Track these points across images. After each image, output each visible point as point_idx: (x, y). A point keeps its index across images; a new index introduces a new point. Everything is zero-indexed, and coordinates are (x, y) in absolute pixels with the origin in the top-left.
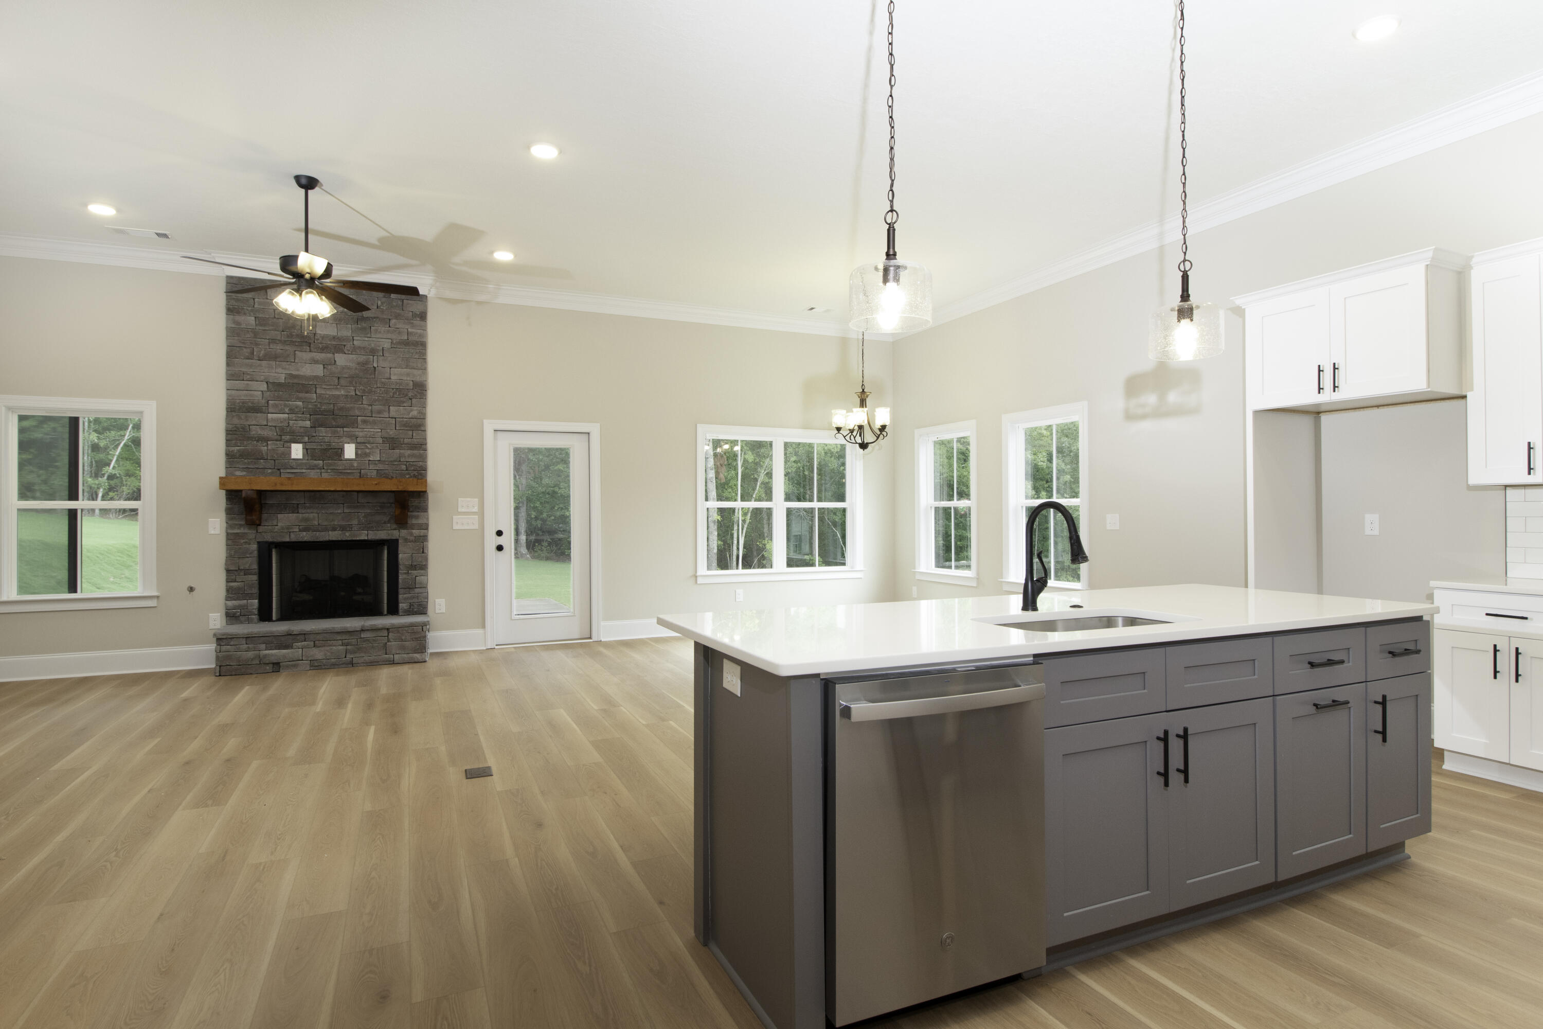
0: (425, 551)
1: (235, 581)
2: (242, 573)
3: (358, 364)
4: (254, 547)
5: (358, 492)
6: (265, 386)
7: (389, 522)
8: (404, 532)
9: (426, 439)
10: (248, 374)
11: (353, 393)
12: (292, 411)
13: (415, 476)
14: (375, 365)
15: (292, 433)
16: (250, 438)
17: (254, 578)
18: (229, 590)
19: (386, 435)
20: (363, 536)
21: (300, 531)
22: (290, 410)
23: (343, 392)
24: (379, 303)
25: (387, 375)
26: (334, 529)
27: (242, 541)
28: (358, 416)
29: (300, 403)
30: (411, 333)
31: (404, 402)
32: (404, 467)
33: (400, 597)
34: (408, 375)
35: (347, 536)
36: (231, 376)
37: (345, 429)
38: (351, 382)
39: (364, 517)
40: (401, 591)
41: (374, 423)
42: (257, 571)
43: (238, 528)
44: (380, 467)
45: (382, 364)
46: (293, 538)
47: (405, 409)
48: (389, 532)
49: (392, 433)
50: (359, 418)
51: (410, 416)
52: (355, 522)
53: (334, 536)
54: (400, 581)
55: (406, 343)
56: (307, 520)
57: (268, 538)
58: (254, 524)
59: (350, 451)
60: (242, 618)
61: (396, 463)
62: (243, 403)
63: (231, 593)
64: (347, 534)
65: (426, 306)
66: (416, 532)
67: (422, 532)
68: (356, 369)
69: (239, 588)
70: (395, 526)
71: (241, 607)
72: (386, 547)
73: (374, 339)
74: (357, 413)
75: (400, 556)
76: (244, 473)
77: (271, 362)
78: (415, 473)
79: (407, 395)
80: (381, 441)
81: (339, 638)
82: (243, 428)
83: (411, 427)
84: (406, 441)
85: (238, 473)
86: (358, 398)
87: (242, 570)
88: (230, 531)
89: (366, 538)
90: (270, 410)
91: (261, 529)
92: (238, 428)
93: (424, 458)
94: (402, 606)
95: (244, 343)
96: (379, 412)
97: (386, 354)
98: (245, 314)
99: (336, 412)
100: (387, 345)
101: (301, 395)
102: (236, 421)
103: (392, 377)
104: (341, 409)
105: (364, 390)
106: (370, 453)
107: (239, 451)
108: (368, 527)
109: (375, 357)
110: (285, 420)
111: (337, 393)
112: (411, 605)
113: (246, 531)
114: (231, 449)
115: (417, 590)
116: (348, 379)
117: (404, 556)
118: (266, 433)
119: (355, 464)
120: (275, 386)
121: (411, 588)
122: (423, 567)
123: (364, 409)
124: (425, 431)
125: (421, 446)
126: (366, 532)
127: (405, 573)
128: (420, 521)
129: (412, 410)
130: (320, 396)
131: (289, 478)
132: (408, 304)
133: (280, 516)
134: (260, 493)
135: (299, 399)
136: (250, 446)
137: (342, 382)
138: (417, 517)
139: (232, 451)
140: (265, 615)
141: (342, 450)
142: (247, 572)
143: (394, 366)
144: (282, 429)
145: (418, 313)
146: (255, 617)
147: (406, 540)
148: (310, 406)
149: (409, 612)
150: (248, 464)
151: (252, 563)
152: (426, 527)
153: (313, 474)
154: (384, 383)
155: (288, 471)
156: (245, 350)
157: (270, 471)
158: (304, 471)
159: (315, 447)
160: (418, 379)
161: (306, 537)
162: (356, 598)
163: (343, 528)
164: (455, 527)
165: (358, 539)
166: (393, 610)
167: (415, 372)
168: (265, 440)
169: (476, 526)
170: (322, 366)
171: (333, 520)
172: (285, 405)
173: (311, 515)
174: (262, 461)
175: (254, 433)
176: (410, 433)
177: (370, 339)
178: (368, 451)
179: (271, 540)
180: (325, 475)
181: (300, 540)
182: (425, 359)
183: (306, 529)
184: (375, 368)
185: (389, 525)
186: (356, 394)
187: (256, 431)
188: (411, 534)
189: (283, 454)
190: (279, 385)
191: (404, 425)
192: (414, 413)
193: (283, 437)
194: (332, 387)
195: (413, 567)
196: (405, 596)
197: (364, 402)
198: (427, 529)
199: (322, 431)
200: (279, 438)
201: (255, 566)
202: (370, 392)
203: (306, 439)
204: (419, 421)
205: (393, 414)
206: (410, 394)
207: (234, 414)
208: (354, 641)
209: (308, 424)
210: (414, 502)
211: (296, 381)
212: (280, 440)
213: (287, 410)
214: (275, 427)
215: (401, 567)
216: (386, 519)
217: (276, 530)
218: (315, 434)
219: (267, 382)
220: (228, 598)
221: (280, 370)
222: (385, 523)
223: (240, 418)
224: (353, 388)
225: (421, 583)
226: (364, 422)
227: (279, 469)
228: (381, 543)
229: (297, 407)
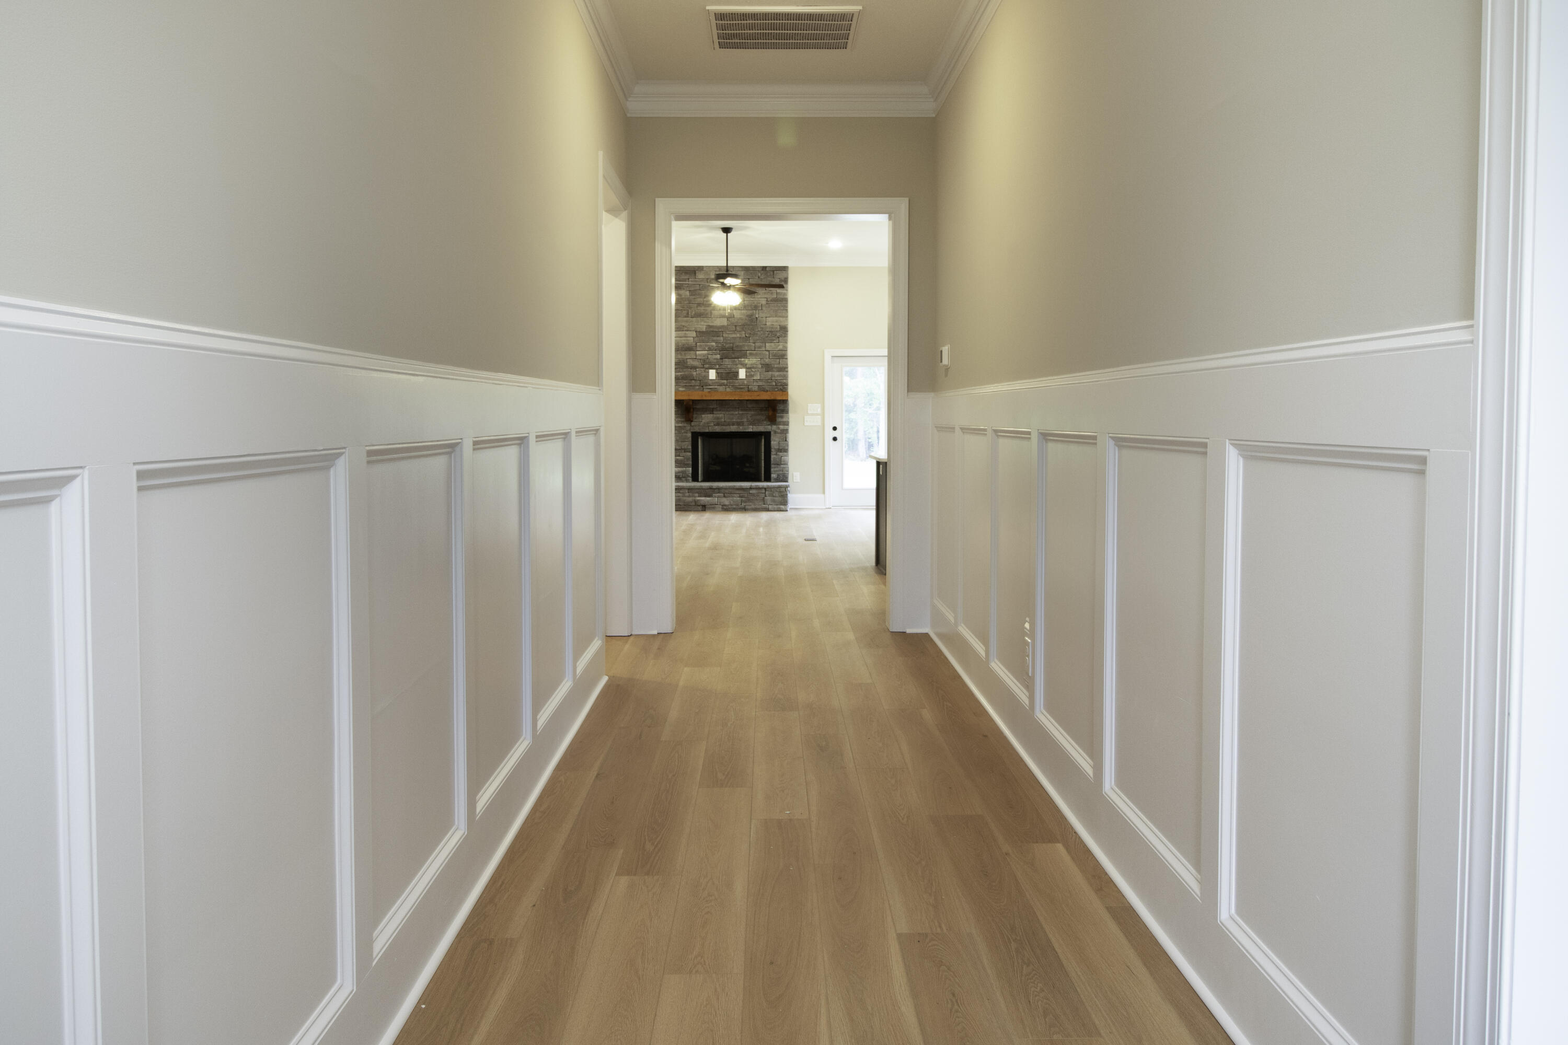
0: (787, 440)
1: (679, 456)
2: (683, 451)
3: (747, 316)
4: (689, 435)
5: (747, 400)
6: (695, 334)
7: (765, 420)
8: (774, 427)
9: (787, 364)
10: (686, 327)
11: (744, 336)
12: (710, 349)
13: (781, 390)
14: (757, 316)
15: (710, 363)
16: (687, 367)
17: (689, 454)
18: (676, 461)
19: (763, 362)
20: (751, 429)
21: (715, 425)
22: (709, 348)
23: (738, 335)
24: (760, 274)
25: (764, 323)
26: (733, 425)
27: (683, 431)
28: (747, 351)
29: (714, 344)
30: (779, 293)
31: (774, 340)
32: (774, 384)
33: (772, 470)
34: (777, 321)
35: (741, 429)
36: (678, 329)
37: (740, 359)
38: (743, 329)
39: (751, 417)
40: (772, 466)
41: (756, 355)
42: (691, 450)
43: (681, 423)
44: (760, 383)
45: (761, 315)
46: (711, 430)
47: (775, 345)
48: (766, 427)
49: (767, 361)
50: (748, 352)
51: (778, 349)
52: (745, 420)
53: (733, 429)
54: (772, 459)
55: (776, 300)
56: (718, 418)
57: (697, 429)
58: (689, 420)
59: (742, 374)
60: (683, 479)
61: (770, 381)
62: (683, 345)
63: (678, 463)
64: (741, 428)
65: (788, 274)
66: (781, 427)
67: (786, 427)
68: (746, 319)
69: (681, 460)
70: (769, 423)
71: (682, 472)
72: (763, 437)
73: (757, 299)
74: (746, 348)
75: (772, 442)
76: (684, 389)
77: (698, 318)
78: (781, 387)
79: (776, 335)
80: (760, 366)
81: (737, 492)
82: (683, 361)
83: (778, 356)
84: (776, 366)
85: (681, 389)
86: (747, 339)
87: (683, 449)
88: (676, 425)
89: (752, 430)
90: (698, 349)
91: (693, 424)
92: (680, 361)
93: (786, 377)
94: (773, 476)
95: (683, 307)
96: (760, 347)
97: (764, 308)
98: (684, 289)
99: (735, 349)
100: (764, 302)
101: (715, 338)
102: (679, 357)
103: (767, 324)
104: (737, 346)
105: (750, 333)
106: (754, 375)
107: (681, 375)
108: (753, 423)
109: (757, 311)
110: (706, 355)
111: (734, 336)
112: (778, 475)
113: (686, 425)
114: (677, 374)
115: (782, 466)
116: (741, 327)
117: (774, 443)
118: (696, 363)
119: (746, 382)
120: (700, 333)
121: (778, 464)
122: (786, 451)
123: (751, 346)
124: (787, 359)
125: (784, 369)
126: (752, 426)
127: (775, 454)
128: (784, 420)
129: (779, 345)
130: (725, 339)
131: (709, 392)
132: (777, 273)
133: (703, 416)
134: (693, 401)
135: (713, 341)
136: (686, 372)
137: (738, 328)
138: (782, 417)
139: (678, 376)
140: (695, 478)
141: (738, 373)
142: (685, 450)
143: (768, 316)
144: (704, 361)
145: (783, 279)
146: (690, 479)
147: (775, 432)
148: (720, 345)
149: (777, 480)
150: (686, 383)
151: (688, 445)
152: (787, 424)
153: (721, 389)
154: (762, 328)
155: (707, 387)
156: (684, 312)
157: (697, 387)
158: (716, 387)
159: (722, 372)
160: (783, 324)
161: (718, 429)
162: (746, 470)
163: (739, 424)
164: (806, 424)
165: (747, 431)
166: (768, 479)
167: (781, 319)
168: (695, 368)
169: (820, 423)
170: (726, 319)
171: (733, 419)
172: (706, 346)
173: (721, 415)
174: (693, 381)
175: (689, 363)
176: (778, 360)
177: (754, 299)
178: (753, 373)
179: (698, 431)
180: (728, 390)
181: (714, 431)
182: (787, 310)
183: (718, 424)
184: (757, 318)
185: (765, 422)
186: (746, 336)
187: (690, 362)
188: (779, 428)
189: (705, 376)
190: (703, 332)
191: (774, 356)
192: (781, 347)
193: (705, 366)
194: (732, 332)
195: (780, 450)
196: (775, 469)
197: (751, 341)
198: (788, 425)
199: (727, 362)
200: (702, 366)
201: (690, 447)
202: (754, 334)
203: (718, 366)
204: (783, 352)
205: (768, 348)
206: (778, 334)
207: (679, 352)
208: (746, 495)
209: (718, 356)
210: (780, 407)
211: (712, 330)
212: (703, 368)
213: (707, 349)
214: (700, 359)
215: (772, 450)
216: (763, 418)
217: (701, 425)
218: (722, 363)
219: (696, 331)
220: (676, 467)
221: (702, 323)
222: (763, 420)
223: (681, 355)
224: (744, 332)
225: (784, 461)
226: (751, 354)
227: (702, 386)
228: (760, 434)
229: (712, 346)
